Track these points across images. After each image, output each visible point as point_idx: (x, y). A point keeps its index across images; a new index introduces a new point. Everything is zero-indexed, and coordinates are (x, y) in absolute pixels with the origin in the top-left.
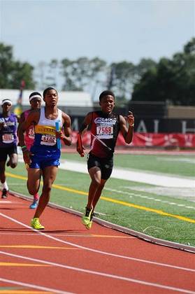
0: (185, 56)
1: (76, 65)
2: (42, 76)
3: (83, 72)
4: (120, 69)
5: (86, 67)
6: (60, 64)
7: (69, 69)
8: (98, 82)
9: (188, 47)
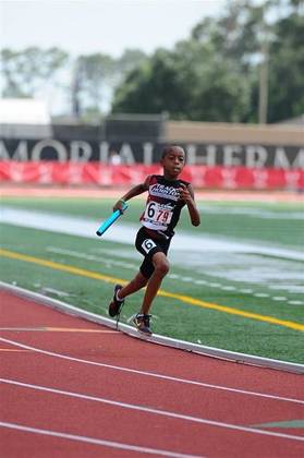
1: (22, 59)
3: (34, 69)
4: (92, 65)
5: (38, 61)
8: (57, 85)
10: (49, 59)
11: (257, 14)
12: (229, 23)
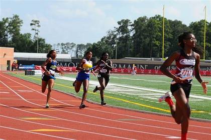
0: (101, 42)
1: (66, 45)
3: (68, 48)
4: (80, 47)
6: (61, 45)
7: (63, 47)
8: (73, 51)
9: (102, 39)
10: (71, 45)
11: (115, 36)
12: (109, 38)
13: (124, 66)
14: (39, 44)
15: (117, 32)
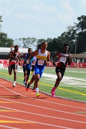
0: (61, 38)
1: (27, 40)
2: (16, 43)
3: (29, 42)
4: (41, 41)
6: (22, 40)
8: (34, 45)
9: (63, 34)
10: (32, 40)
12: (69, 33)
13: (83, 60)
14: (1, 38)
15: (77, 28)
